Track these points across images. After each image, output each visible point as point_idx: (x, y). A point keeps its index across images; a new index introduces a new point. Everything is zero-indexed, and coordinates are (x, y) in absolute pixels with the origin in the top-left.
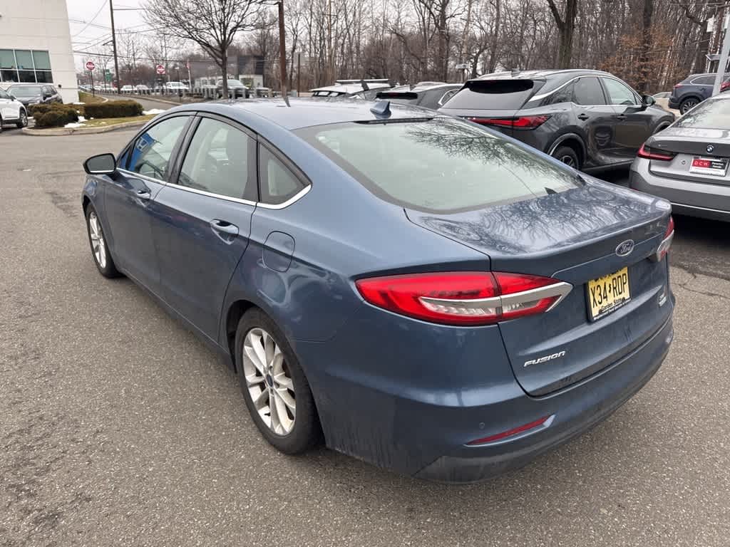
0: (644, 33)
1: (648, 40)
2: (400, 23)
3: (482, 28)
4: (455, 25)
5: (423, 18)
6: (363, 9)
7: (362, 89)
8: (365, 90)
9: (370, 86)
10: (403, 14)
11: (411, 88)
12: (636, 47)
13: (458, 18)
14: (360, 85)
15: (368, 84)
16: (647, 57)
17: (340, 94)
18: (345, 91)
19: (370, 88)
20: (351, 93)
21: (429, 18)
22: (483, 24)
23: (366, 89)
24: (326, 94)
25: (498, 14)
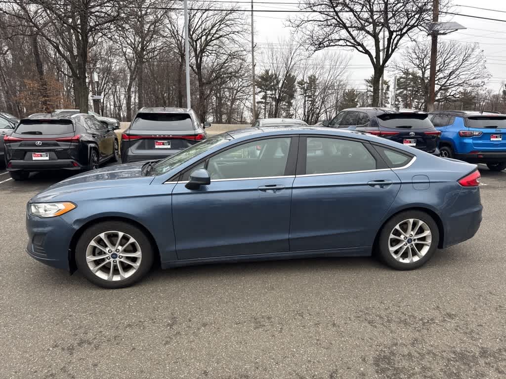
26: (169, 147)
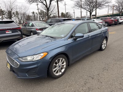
26: (11, 32)
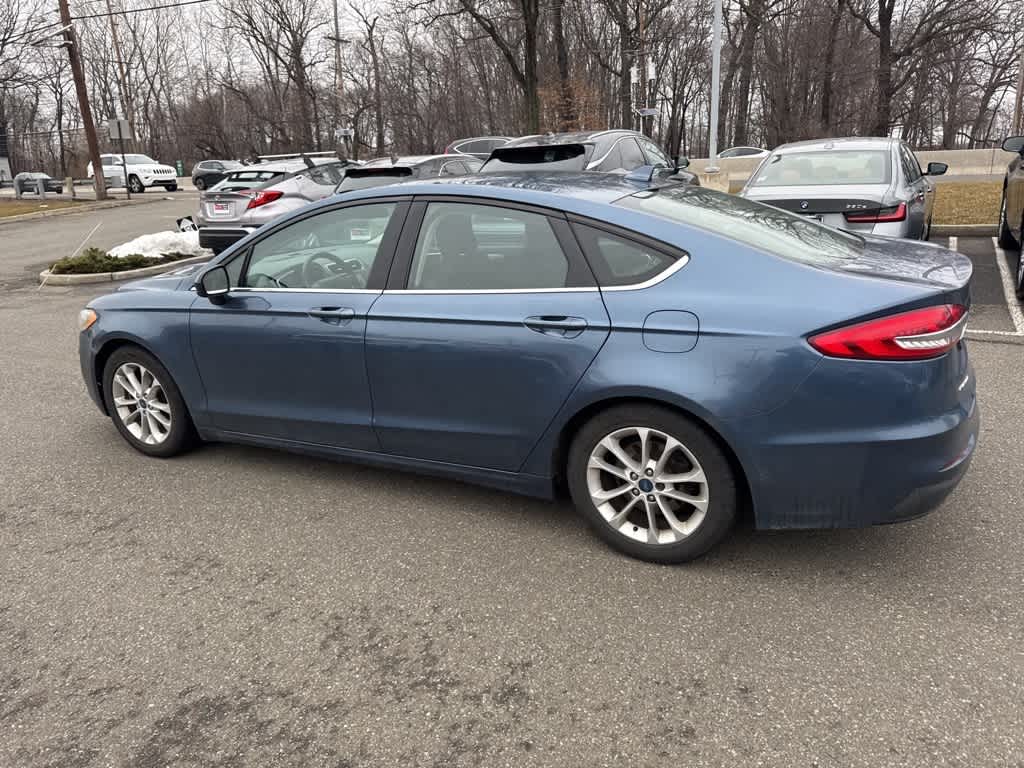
0: (563, 86)
1: (568, 94)
2: (233, 73)
3: (355, 81)
4: (321, 75)
5: (268, 67)
6: (168, 54)
7: (307, 167)
8: (310, 168)
9: (316, 161)
10: (236, 60)
11: (394, 162)
12: (557, 102)
13: (320, 67)
14: (301, 160)
15: (313, 160)
16: (572, 114)
17: (276, 174)
18: (283, 171)
19: (316, 164)
20: (292, 172)
21: (277, 66)
22: (356, 76)
23: (311, 166)
24: (254, 175)
25: (375, 61)
